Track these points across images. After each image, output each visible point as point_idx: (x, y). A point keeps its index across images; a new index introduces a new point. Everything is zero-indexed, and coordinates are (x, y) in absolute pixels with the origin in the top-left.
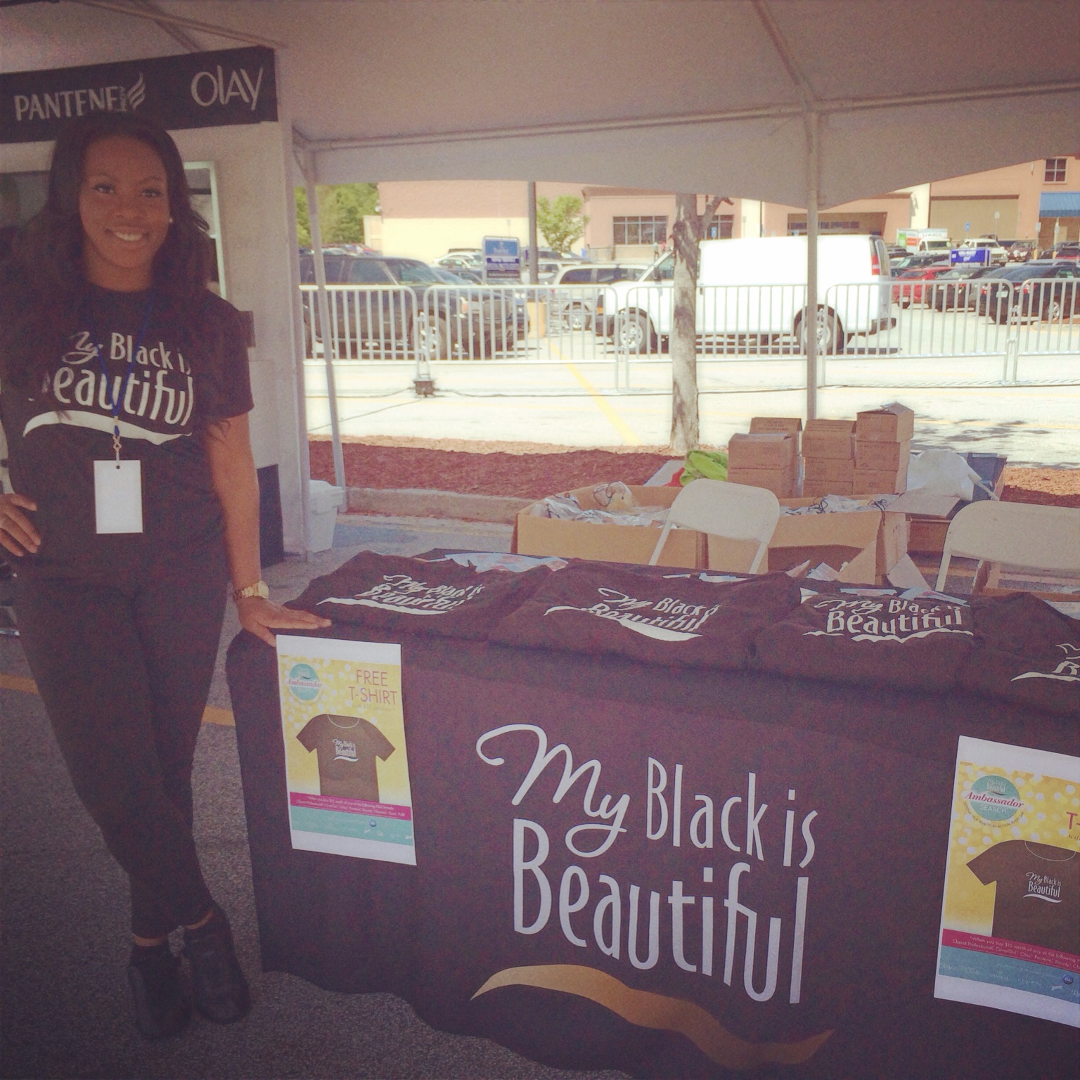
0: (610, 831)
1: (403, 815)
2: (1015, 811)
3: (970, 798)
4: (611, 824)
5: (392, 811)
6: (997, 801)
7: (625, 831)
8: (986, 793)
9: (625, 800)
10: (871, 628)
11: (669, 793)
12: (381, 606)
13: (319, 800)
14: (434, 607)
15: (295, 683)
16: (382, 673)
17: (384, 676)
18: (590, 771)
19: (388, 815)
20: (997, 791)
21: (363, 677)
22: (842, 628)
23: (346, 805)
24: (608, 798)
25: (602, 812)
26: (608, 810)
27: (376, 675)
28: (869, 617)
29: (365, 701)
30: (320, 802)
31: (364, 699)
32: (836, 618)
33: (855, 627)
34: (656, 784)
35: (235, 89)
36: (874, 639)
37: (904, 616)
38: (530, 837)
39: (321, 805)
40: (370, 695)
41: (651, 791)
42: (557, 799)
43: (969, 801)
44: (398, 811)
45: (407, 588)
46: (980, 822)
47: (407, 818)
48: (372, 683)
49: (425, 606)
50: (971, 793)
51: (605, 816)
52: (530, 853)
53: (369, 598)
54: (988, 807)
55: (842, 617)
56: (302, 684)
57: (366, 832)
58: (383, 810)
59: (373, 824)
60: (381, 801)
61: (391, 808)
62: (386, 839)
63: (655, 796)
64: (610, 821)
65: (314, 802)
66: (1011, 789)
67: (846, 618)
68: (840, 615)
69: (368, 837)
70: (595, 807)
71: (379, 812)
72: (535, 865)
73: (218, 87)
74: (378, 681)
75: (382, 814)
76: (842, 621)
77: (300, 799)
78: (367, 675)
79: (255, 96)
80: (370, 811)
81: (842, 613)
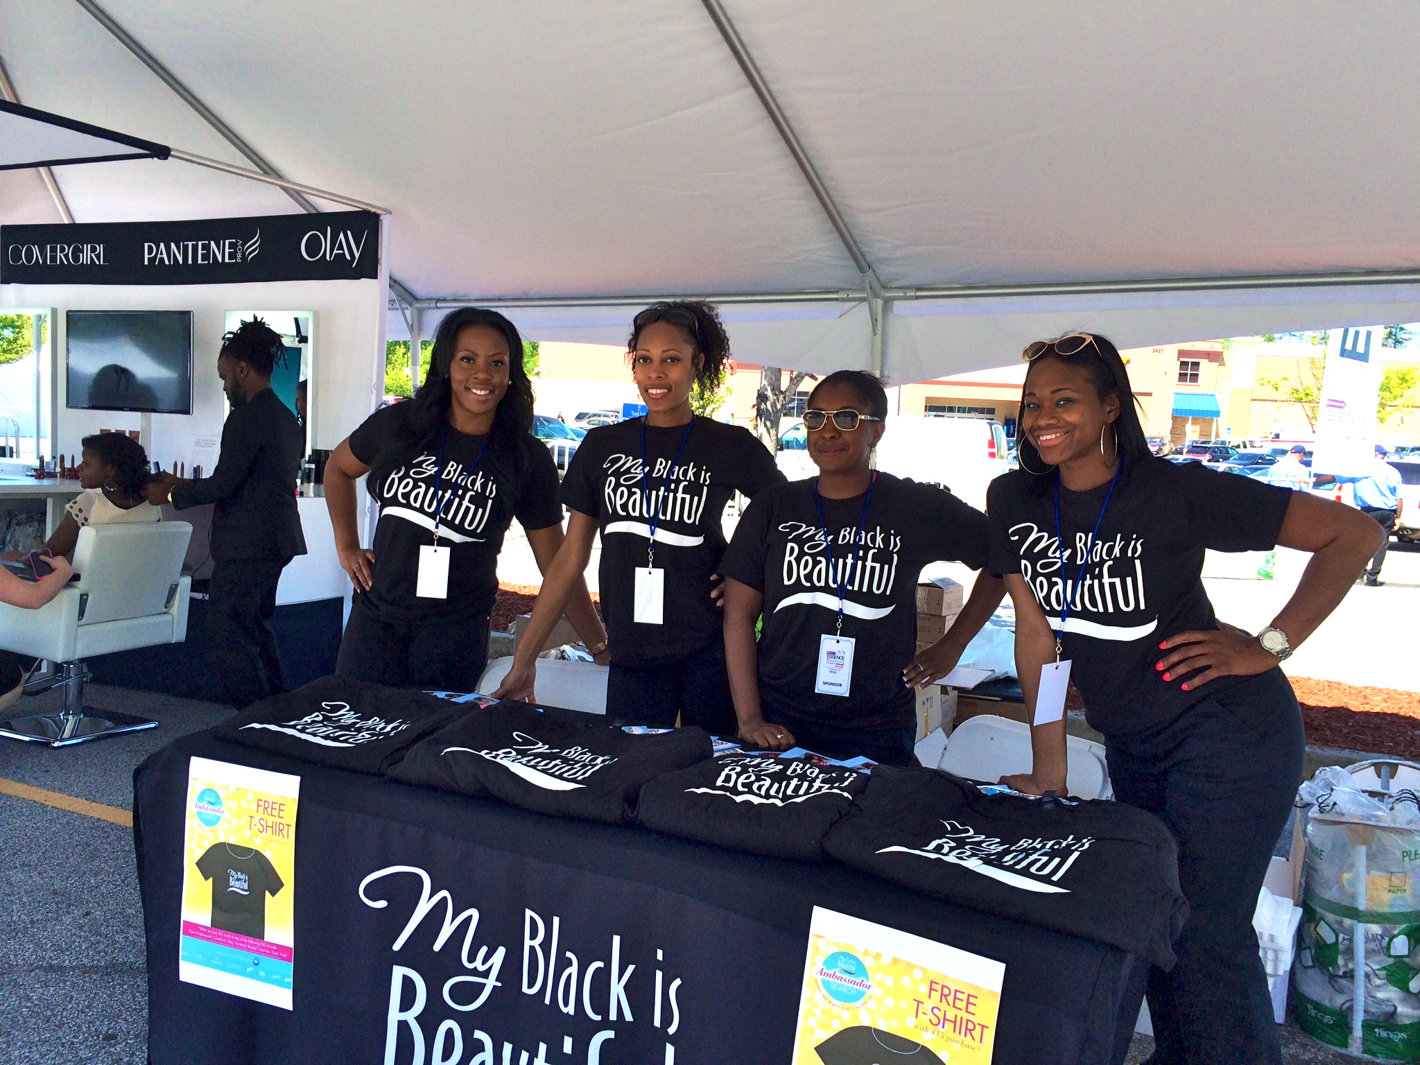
0: (485, 984)
1: (285, 955)
2: (863, 994)
3: (821, 974)
4: (487, 978)
5: (275, 951)
6: (847, 980)
7: (499, 984)
8: (837, 970)
9: (501, 952)
10: (760, 788)
11: (546, 945)
12: (303, 736)
13: (209, 931)
14: (350, 740)
15: (200, 807)
16: (280, 804)
17: (282, 807)
18: (468, 920)
19: (270, 955)
20: (848, 970)
21: (263, 807)
22: (731, 784)
23: (232, 940)
24: (484, 950)
25: (478, 964)
26: (484, 963)
27: (275, 806)
28: (762, 777)
29: (262, 832)
30: (210, 934)
31: (261, 830)
32: (730, 773)
33: (744, 785)
34: (533, 936)
35: (341, 247)
36: (756, 800)
37: (797, 779)
38: (408, 984)
39: (210, 937)
40: (267, 826)
41: (528, 943)
42: (437, 947)
43: (820, 978)
44: (278, 951)
45: (339, 720)
46: (830, 1002)
47: (288, 960)
48: (270, 814)
49: (341, 739)
50: (822, 969)
51: (482, 968)
52: (407, 1003)
53: (294, 727)
54: (838, 986)
55: (736, 773)
56: (206, 809)
57: (249, 970)
58: (266, 948)
59: (256, 961)
60: (266, 939)
61: (275, 948)
62: (267, 980)
63: (532, 949)
64: (486, 974)
65: (203, 932)
66: (861, 969)
67: (739, 775)
68: (736, 771)
69: (251, 976)
70: (472, 958)
71: (263, 951)
72: (410, 1016)
73: (326, 244)
74: (275, 812)
75: (264, 953)
76: (734, 777)
77: (193, 929)
78: (267, 805)
79: (357, 255)
80: (254, 948)
81: (738, 769)
